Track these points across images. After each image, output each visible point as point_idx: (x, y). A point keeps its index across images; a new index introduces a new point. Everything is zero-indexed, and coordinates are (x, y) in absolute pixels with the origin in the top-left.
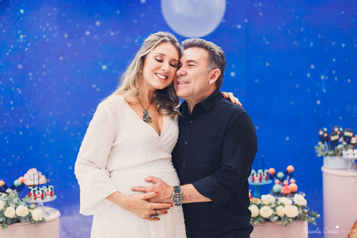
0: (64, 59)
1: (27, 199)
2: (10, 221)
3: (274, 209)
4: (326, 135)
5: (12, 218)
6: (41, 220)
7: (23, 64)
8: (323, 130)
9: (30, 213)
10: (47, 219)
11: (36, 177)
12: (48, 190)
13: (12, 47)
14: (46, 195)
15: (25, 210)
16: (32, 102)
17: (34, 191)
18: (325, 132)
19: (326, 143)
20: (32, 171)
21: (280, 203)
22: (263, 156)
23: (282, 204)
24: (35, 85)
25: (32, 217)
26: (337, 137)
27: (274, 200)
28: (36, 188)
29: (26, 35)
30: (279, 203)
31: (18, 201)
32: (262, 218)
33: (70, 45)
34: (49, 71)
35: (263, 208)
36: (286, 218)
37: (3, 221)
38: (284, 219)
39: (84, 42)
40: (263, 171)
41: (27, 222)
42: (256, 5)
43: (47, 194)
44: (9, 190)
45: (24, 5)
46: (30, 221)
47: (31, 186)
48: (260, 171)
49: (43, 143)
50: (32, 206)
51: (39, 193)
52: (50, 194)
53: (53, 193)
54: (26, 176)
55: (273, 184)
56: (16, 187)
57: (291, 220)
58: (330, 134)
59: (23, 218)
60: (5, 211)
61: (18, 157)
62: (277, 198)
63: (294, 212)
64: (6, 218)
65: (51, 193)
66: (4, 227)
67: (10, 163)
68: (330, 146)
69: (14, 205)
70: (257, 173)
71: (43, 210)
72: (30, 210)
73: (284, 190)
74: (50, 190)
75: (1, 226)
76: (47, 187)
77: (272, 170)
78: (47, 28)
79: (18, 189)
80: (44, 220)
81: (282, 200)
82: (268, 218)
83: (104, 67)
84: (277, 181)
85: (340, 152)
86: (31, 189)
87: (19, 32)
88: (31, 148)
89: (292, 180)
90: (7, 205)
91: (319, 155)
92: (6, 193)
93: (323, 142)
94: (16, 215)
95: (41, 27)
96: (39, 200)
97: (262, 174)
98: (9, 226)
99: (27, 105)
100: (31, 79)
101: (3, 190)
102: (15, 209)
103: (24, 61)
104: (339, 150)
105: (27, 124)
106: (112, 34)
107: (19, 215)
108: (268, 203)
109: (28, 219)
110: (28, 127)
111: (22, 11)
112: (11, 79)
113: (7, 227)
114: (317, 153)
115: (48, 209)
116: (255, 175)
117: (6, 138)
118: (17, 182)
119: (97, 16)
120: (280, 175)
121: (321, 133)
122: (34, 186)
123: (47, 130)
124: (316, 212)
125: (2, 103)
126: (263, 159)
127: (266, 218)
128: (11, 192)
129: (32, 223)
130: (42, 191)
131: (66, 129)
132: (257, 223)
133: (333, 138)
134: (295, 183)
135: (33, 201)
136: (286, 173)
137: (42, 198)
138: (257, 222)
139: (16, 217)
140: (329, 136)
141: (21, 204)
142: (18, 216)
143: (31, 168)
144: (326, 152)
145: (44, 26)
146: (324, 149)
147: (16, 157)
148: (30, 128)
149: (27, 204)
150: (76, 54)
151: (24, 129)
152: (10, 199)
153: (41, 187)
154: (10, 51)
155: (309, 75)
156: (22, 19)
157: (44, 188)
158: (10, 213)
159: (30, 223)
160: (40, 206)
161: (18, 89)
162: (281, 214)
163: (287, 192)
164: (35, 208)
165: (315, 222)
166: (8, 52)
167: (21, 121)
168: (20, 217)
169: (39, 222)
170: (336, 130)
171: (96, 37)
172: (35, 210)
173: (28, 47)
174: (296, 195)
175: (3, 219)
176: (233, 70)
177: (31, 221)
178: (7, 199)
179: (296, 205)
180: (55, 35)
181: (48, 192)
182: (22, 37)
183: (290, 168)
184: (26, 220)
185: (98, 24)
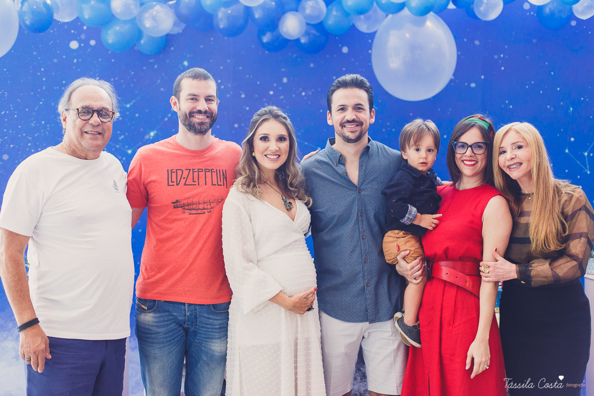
0: (240, 126)
33: (247, 108)
42: (496, 57)
45: (188, 56)
106: (304, 94)
111: (186, 63)
119: (284, 70)
154: (170, 115)
155: (567, 151)
166: (166, 116)
171: (282, 97)
185: (285, 80)
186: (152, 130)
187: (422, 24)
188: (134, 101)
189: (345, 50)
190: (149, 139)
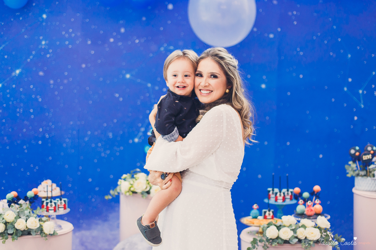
0: (86, 66)
1: (39, 211)
2: (21, 233)
3: (294, 231)
4: (357, 154)
5: (22, 230)
6: (52, 233)
7: (44, 71)
8: (355, 149)
9: (41, 226)
10: (59, 232)
11: (50, 189)
12: (61, 203)
13: (34, 53)
14: (59, 208)
15: (36, 222)
16: (52, 110)
17: (47, 203)
18: (356, 151)
19: (357, 162)
20: (47, 183)
21: (302, 224)
22: (287, 175)
23: (304, 227)
24: (56, 93)
25: (43, 230)
26: (369, 157)
27: (296, 222)
28: (49, 201)
29: (48, 41)
30: (300, 224)
31: (30, 212)
32: (282, 240)
33: (93, 52)
34: (71, 79)
35: (283, 230)
36: (307, 240)
37: (13, 233)
38: (305, 242)
39: (108, 49)
40: (288, 191)
41: (38, 234)
42: (290, 14)
43: (60, 206)
44: (21, 202)
45: (46, 10)
46: (40, 234)
47: (44, 198)
48: (284, 190)
49: (62, 154)
50: (44, 219)
51: (51, 205)
52: (63, 206)
53: (67, 206)
54: (40, 188)
55: (297, 204)
56: (29, 198)
57: (312, 243)
58: (363, 154)
59: (34, 231)
60: (15, 223)
61: (37, 168)
62: (299, 219)
63: (315, 235)
64: (17, 230)
65: (65, 205)
66: (13, 239)
67: (28, 174)
68: (362, 166)
69: (25, 217)
70: (280, 192)
71: (56, 223)
72: (42, 223)
73: (308, 211)
74: (63, 203)
75: (11, 238)
76: (61, 200)
77: (297, 190)
78: (70, 34)
79: (31, 200)
80: (55, 233)
81: (304, 221)
82: (288, 240)
83: (128, 76)
84: (301, 201)
85: (373, 173)
86: (44, 201)
87: (41, 38)
88: (50, 158)
89: (318, 201)
90: (18, 217)
91: (349, 175)
92: (18, 204)
93: (354, 162)
94: (27, 227)
95: (63, 33)
96: (51, 212)
97: (286, 194)
98: (19, 238)
99: (47, 114)
100: (52, 86)
101: (16, 201)
102: (26, 221)
103: (45, 68)
104: (371, 170)
105: (47, 134)
106: (137, 41)
107: (29, 227)
108: (288, 225)
109: (39, 232)
110: (47, 136)
111: (44, 16)
112: (32, 87)
113: (17, 240)
114: (348, 173)
115: (61, 222)
116: (278, 195)
117: (25, 147)
118: (30, 194)
119: (121, 22)
120: (306, 195)
121: (352, 151)
122: (47, 198)
123: (67, 140)
124: (341, 236)
125: (22, 111)
126: (287, 177)
127: (285, 239)
128: (24, 203)
129: (42, 236)
130: (55, 203)
131: (86, 139)
132: (276, 245)
133: (365, 158)
134: (320, 204)
135: (45, 213)
136: (312, 194)
137: (55, 210)
138: (276, 243)
139: (26, 229)
140: (361, 155)
141: (32, 216)
142: (29, 229)
143: (46, 180)
144: (357, 172)
145: (67, 32)
146: (355, 168)
147: (34, 167)
148: (49, 137)
149: (39, 216)
150: (99, 61)
151: (43, 139)
152: (22, 210)
153: (54, 199)
154: (31, 57)
155: (345, 89)
156: (44, 24)
157: (58, 201)
158: (21, 225)
159: (40, 236)
160: (53, 218)
161: (38, 97)
162: (302, 237)
163: (310, 213)
164: (47, 221)
165: (338, 246)
166: (28, 57)
167: (41, 130)
168: (31, 229)
169: (51, 235)
170: (369, 149)
171: (120, 44)
172: (46, 223)
173: (49, 53)
174: (319, 217)
175: (13, 230)
176: (263, 82)
177: (42, 234)
178: (18, 210)
179: (319, 228)
180: (78, 42)
181: (61, 204)
182: (43, 43)
183: (317, 188)
184: (37, 233)
185: (123, 30)
186: (18, 68)
188: (3, 46)
189: (170, 7)
190: (15, 76)
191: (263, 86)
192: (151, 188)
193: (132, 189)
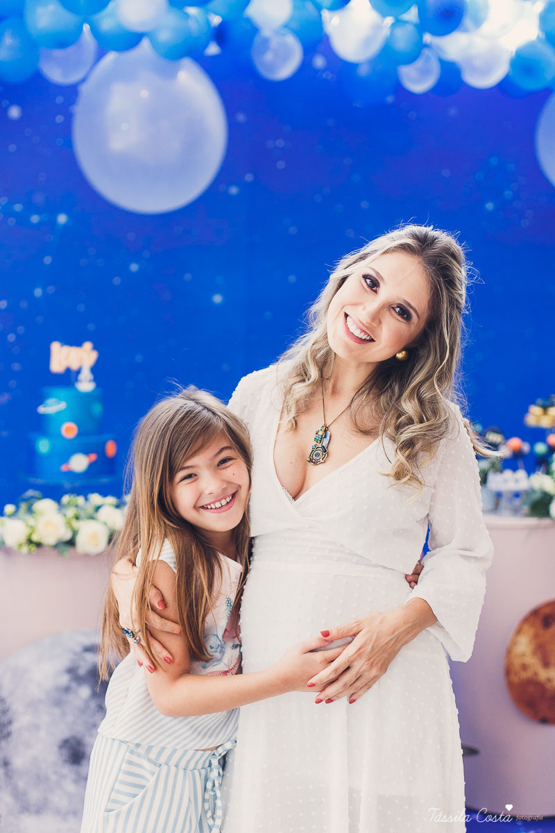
42: (270, 145)
187: (171, 74)
189: (15, 112)
191: (218, 299)
192: (75, 533)
193: (35, 538)
